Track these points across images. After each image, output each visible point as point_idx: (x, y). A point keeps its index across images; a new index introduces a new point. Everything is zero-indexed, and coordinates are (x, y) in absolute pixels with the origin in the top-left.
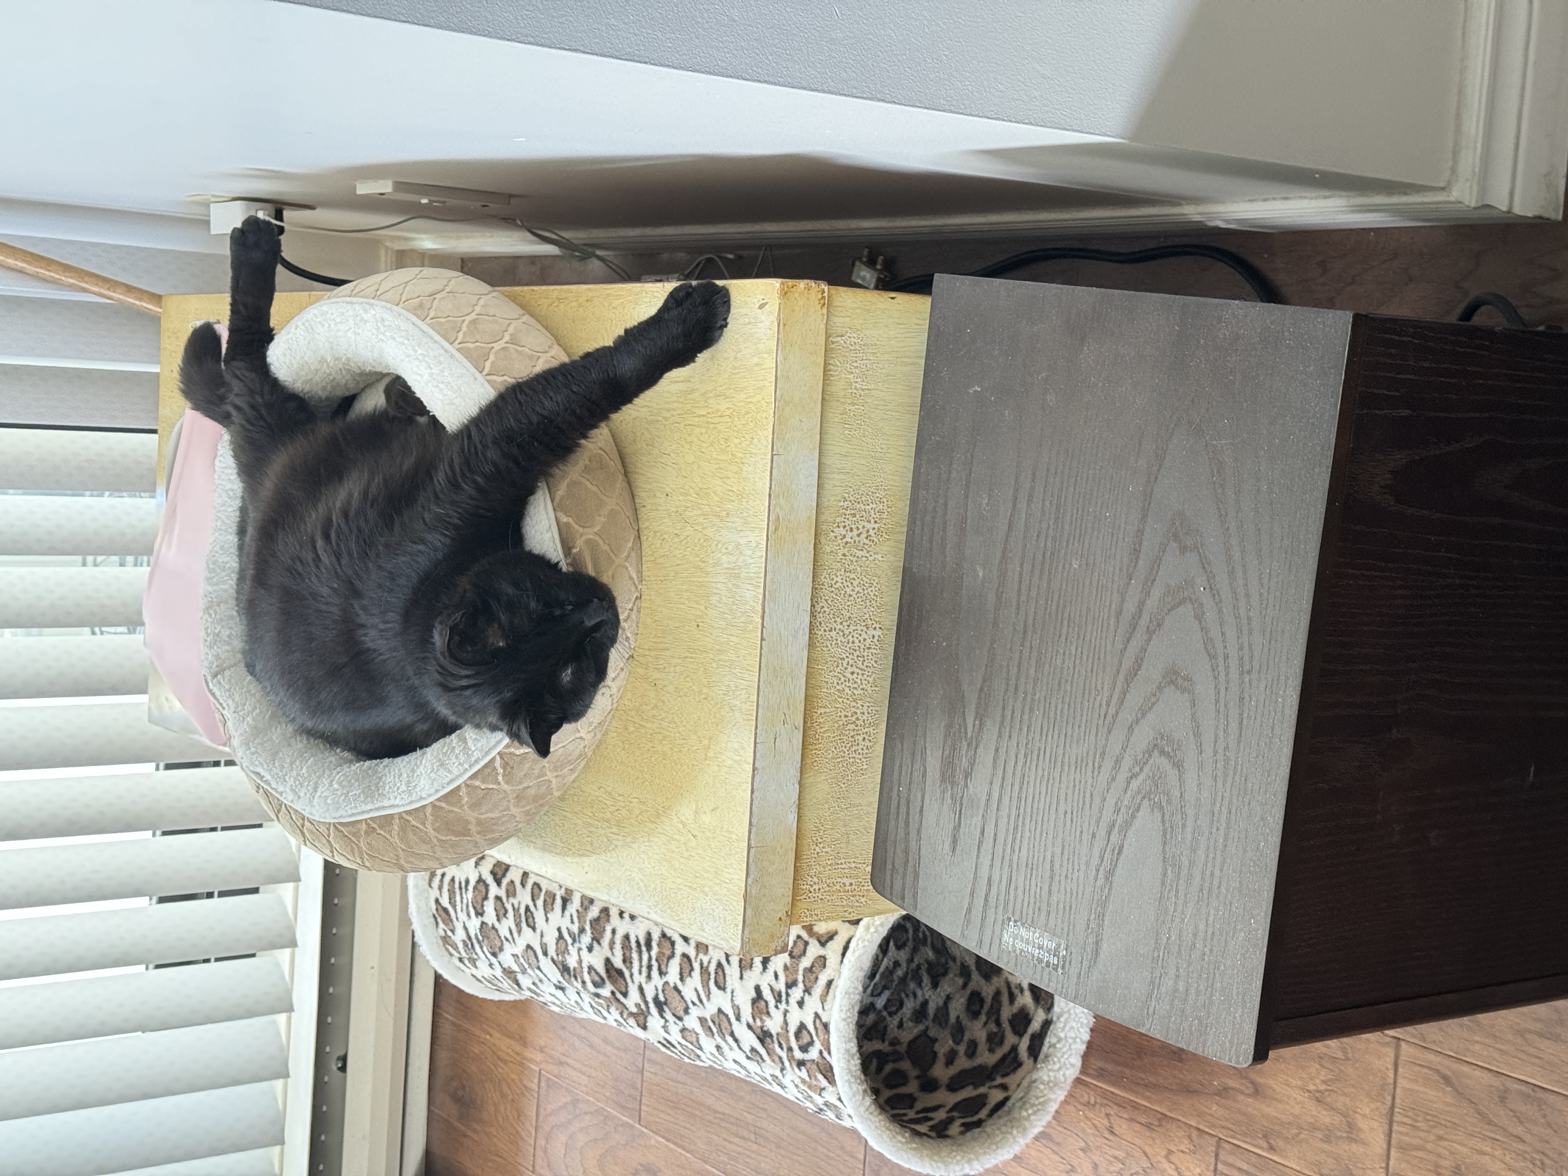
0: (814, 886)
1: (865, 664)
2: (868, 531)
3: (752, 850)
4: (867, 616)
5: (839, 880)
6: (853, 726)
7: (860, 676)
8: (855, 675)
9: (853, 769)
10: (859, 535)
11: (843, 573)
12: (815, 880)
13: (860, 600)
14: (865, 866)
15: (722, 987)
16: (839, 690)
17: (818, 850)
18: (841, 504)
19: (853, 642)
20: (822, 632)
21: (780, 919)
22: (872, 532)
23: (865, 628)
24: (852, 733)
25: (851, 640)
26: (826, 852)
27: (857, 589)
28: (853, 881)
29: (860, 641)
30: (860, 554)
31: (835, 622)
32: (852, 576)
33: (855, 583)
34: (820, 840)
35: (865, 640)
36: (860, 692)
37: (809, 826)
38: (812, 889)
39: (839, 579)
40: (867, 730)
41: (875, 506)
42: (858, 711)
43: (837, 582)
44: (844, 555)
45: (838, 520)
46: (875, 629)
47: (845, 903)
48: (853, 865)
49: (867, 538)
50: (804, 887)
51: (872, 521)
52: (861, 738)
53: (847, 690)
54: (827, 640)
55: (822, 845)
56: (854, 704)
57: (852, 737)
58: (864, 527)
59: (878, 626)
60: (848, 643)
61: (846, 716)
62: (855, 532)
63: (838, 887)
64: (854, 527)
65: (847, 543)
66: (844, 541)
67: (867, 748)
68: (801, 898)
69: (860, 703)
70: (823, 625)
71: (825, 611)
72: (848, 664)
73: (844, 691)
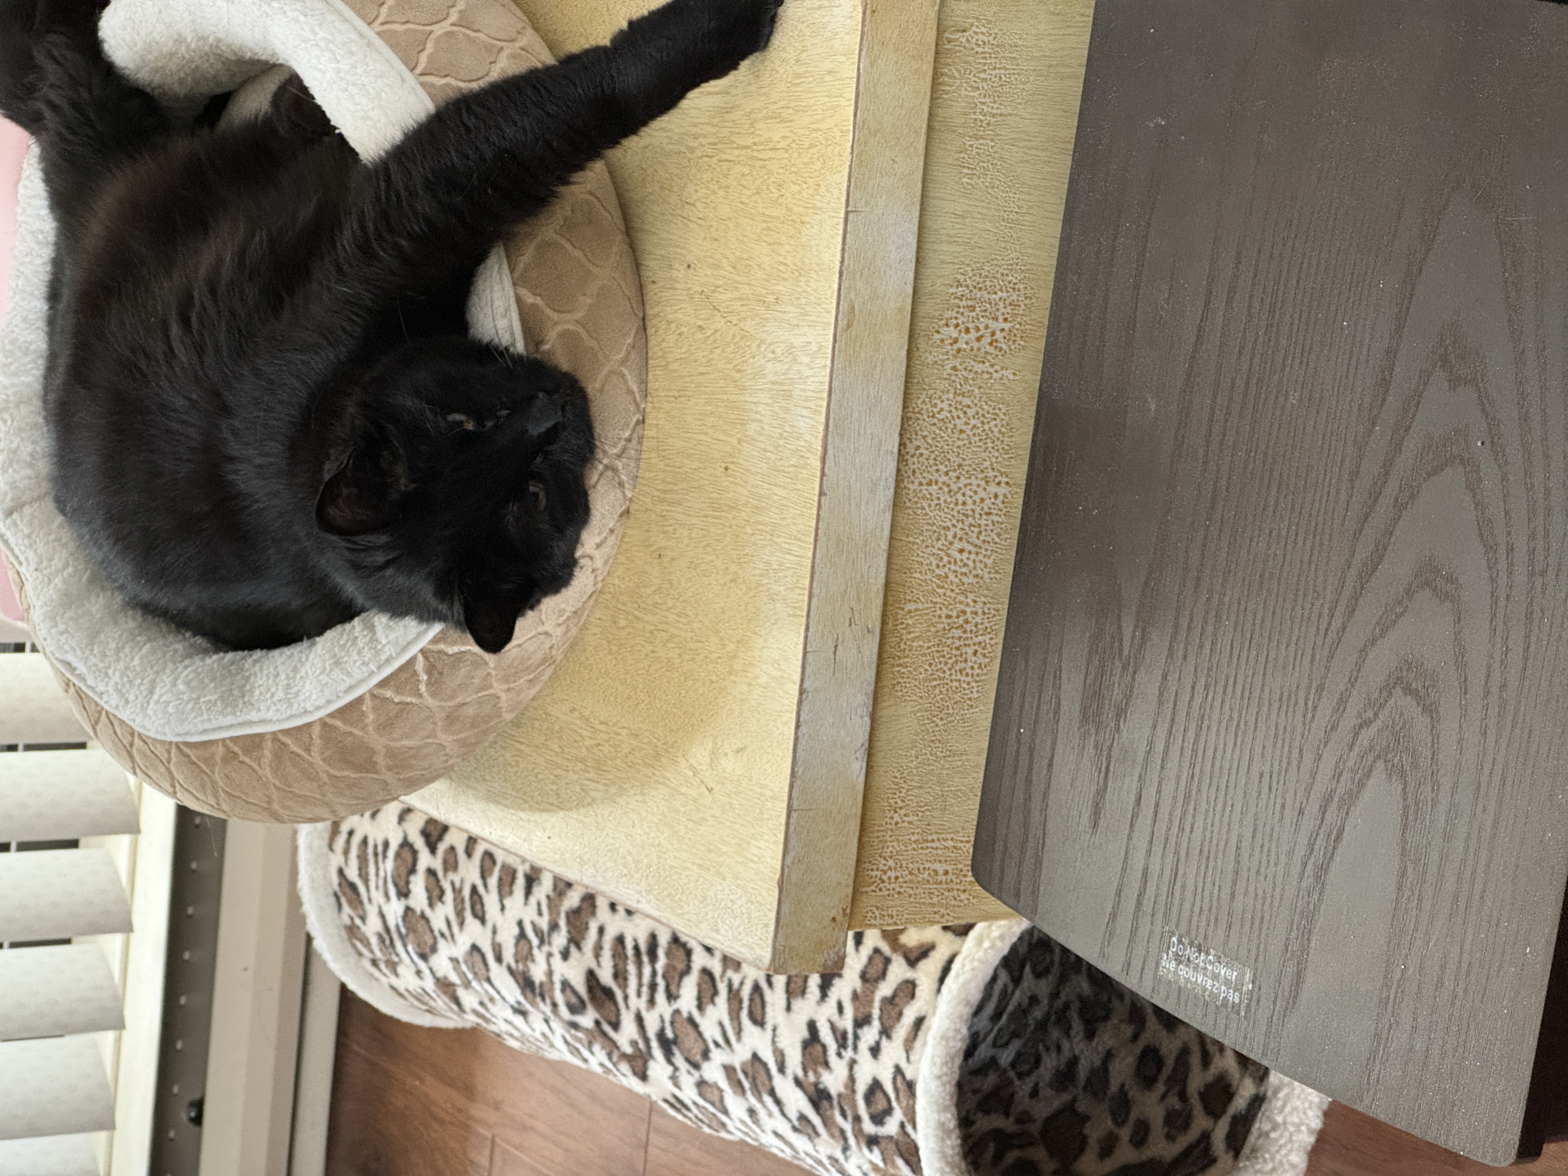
0: (889, 873)
1: (982, 538)
2: (993, 334)
3: (794, 815)
4: (987, 464)
5: (927, 865)
6: (958, 633)
7: (973, 556)
8: (965, 555)
9: (957, 697)
10: (978, 339)
11: (951, 396)
12: (891, 863)
13: (977, 438)
15: (759, 1021)
16: (939, 577)
17: (896, 818)
18: (953, 290)
19: (964, 503)
20: (916, 486)
21: (834, 919)
22: (999, 335)
23: (983, 483)
24: (957, 643)
25: (961, 499)
26: (910, 823)
27: (973, 422)
28: (949, 868)
29: (974, 502)
30: (979, 367)
31: (937, 471)
32: (967, 401)
33: (971, 412)
34: (900, 804)
35: (982, 500)
36: (972, 579)
37: (884, 781)
38: (885, 878)
39: (945, 405)
40: (980, 638)
41: (1005, 295)
42: (968, 610)
43: (942, 410)
44: (954, 369)
45: (948, 314)
46: (999, 483)
47: (935, 900)
48: (950, 844)
49: (991, 344)
50: (874, 873)
51: (1001, 319)
52: (970, 651)
53: (952, 577)
54: (924, 498)
55: (903, 812)
56: (962, 598)
57: (957, 648)
58: (987, 327)
59: (1005, 479)
60: (956, 504)
61: (949, 617)
62: (973, 335)
63: (926, 875)
64: (970, 325)
65: (959, 351)
66: (955, 347)
67: (980, 667)
68: (869, 889)
69: (971, 596)
70: (918, 475)
71: (921, 454)
72: (955, 537)
73: (947, 577)
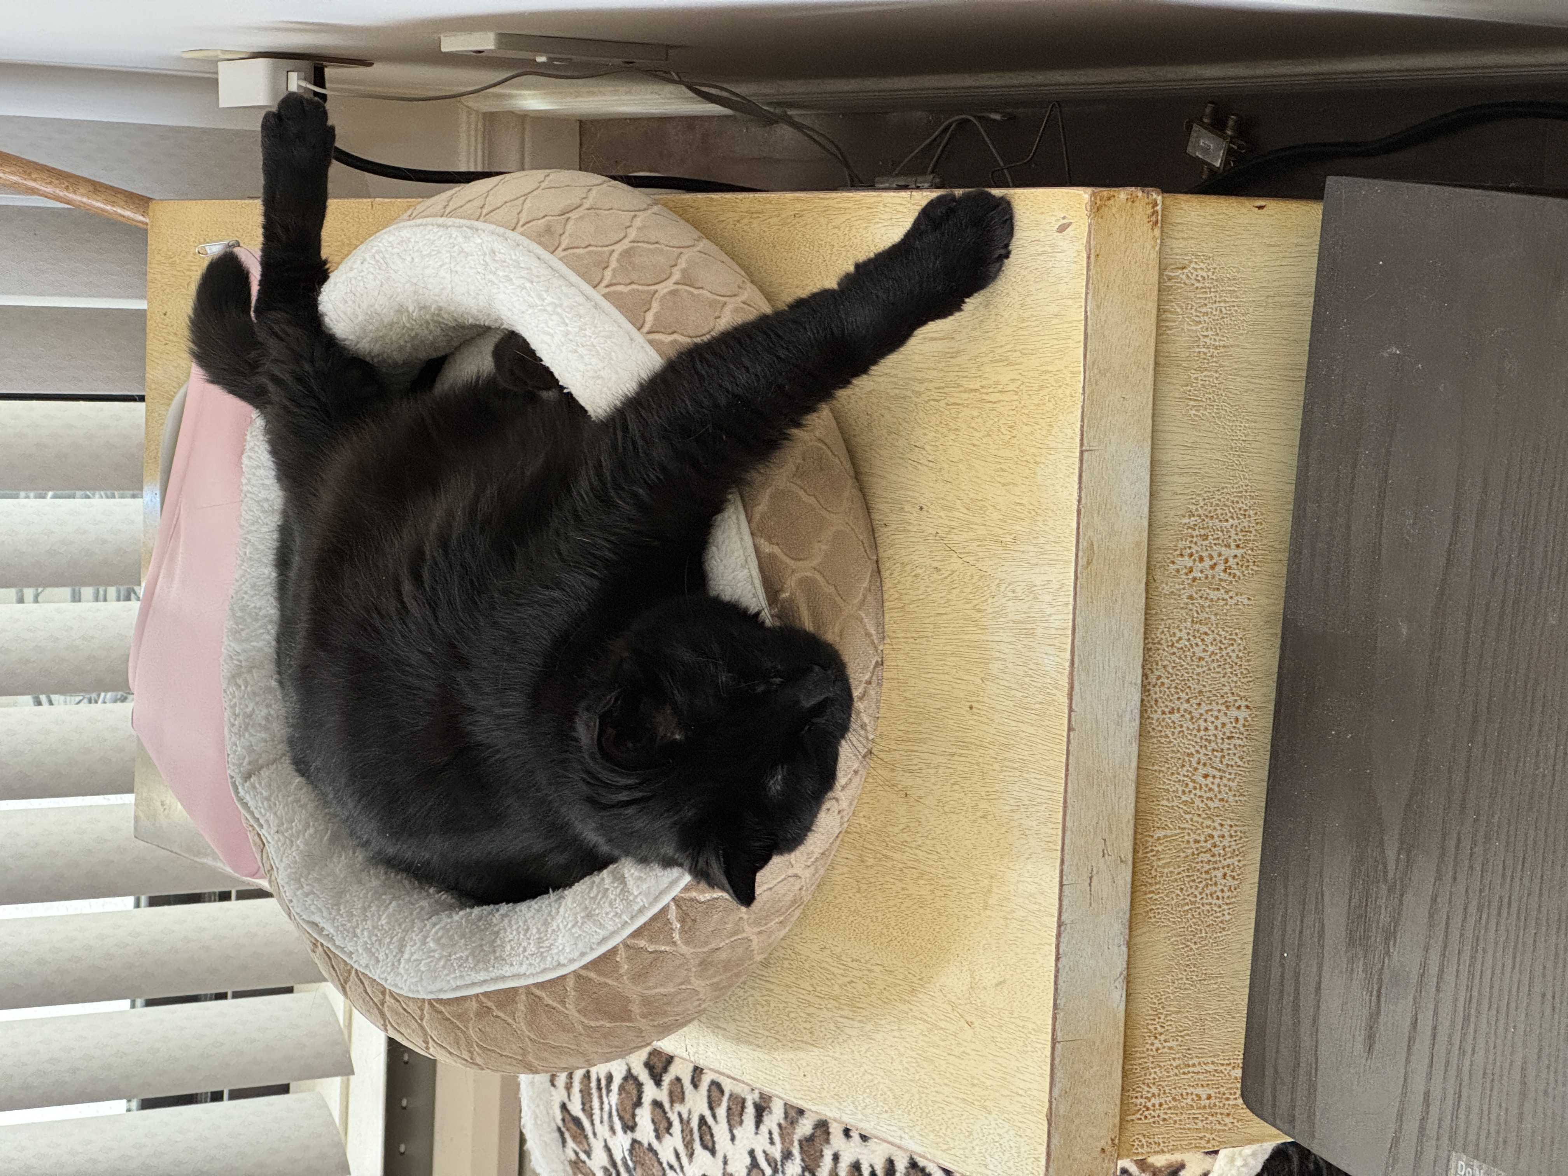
0: (1153, 1100)
1: (1225, 762)
2: (1226, 561)
3: (1059, 1045)
4: (1226, 689)
5: (1190, 1090)
6: (1207, 857)
7: (1217, 781)
8: (1210, 779)
9: (1209, 921)
10: (1213, 567)
11: (1189, 624)
12: (1154, 1090)
13: (1215, 665)
14: (1229, 1068)
16: (1185, 803)
17: (1157, 1044)
18: (1186, 520)
19: (1206, 729)
20: (1159, 715)
21: (1103, 1150)
22: (1232, 562)
23: (1223, 708)
24: (1207, 867)
25: (1203, 725)
26: (1171, 1048)
27: (1211, 648)
28: (1212, 1092)
29: (1216, 728)
30: (1213, 595)
31: (1179, 698)
32: (1204, 629)
33: (1208, 640)
34: (1160, 1030)
35: (1224, 725)
36: (1217, 803)
37: (1144, 1009)
38: (1149, 1105)
39: (1183, 634)
40: (1229, 861)
41: (1236, 522)
42: (1215, 833)
43: (1180, 639)
44: (1191, 597)
45: (1181, 545)
46: (1239, 707)
47: (1200, 1125)
48: (1211, 1067)
49: (1225, 571)
50: (1138, 1101)
51: (1233, 545)
52: (1219, 874)
53: (1198, 802)
54: (1167, 726)
55: (1163, 1038)
56: (1209, 822)
57: (1207, 872)
58: (1220, 555)
59: (1244, 703)
60: (1199, 730)
61: (1197, 841)
62: (1207, 563)
63: (1189, 1101)
64: (1204, 554)
65: (1194, 579)
66: (1191, 576)
67: (1230, 890)
68: (1134, 1117)
69: (1218, 820)
70: (1160, 704)
71: (1163, 684)
72: (1199, 763)
73: (1193, 803)
